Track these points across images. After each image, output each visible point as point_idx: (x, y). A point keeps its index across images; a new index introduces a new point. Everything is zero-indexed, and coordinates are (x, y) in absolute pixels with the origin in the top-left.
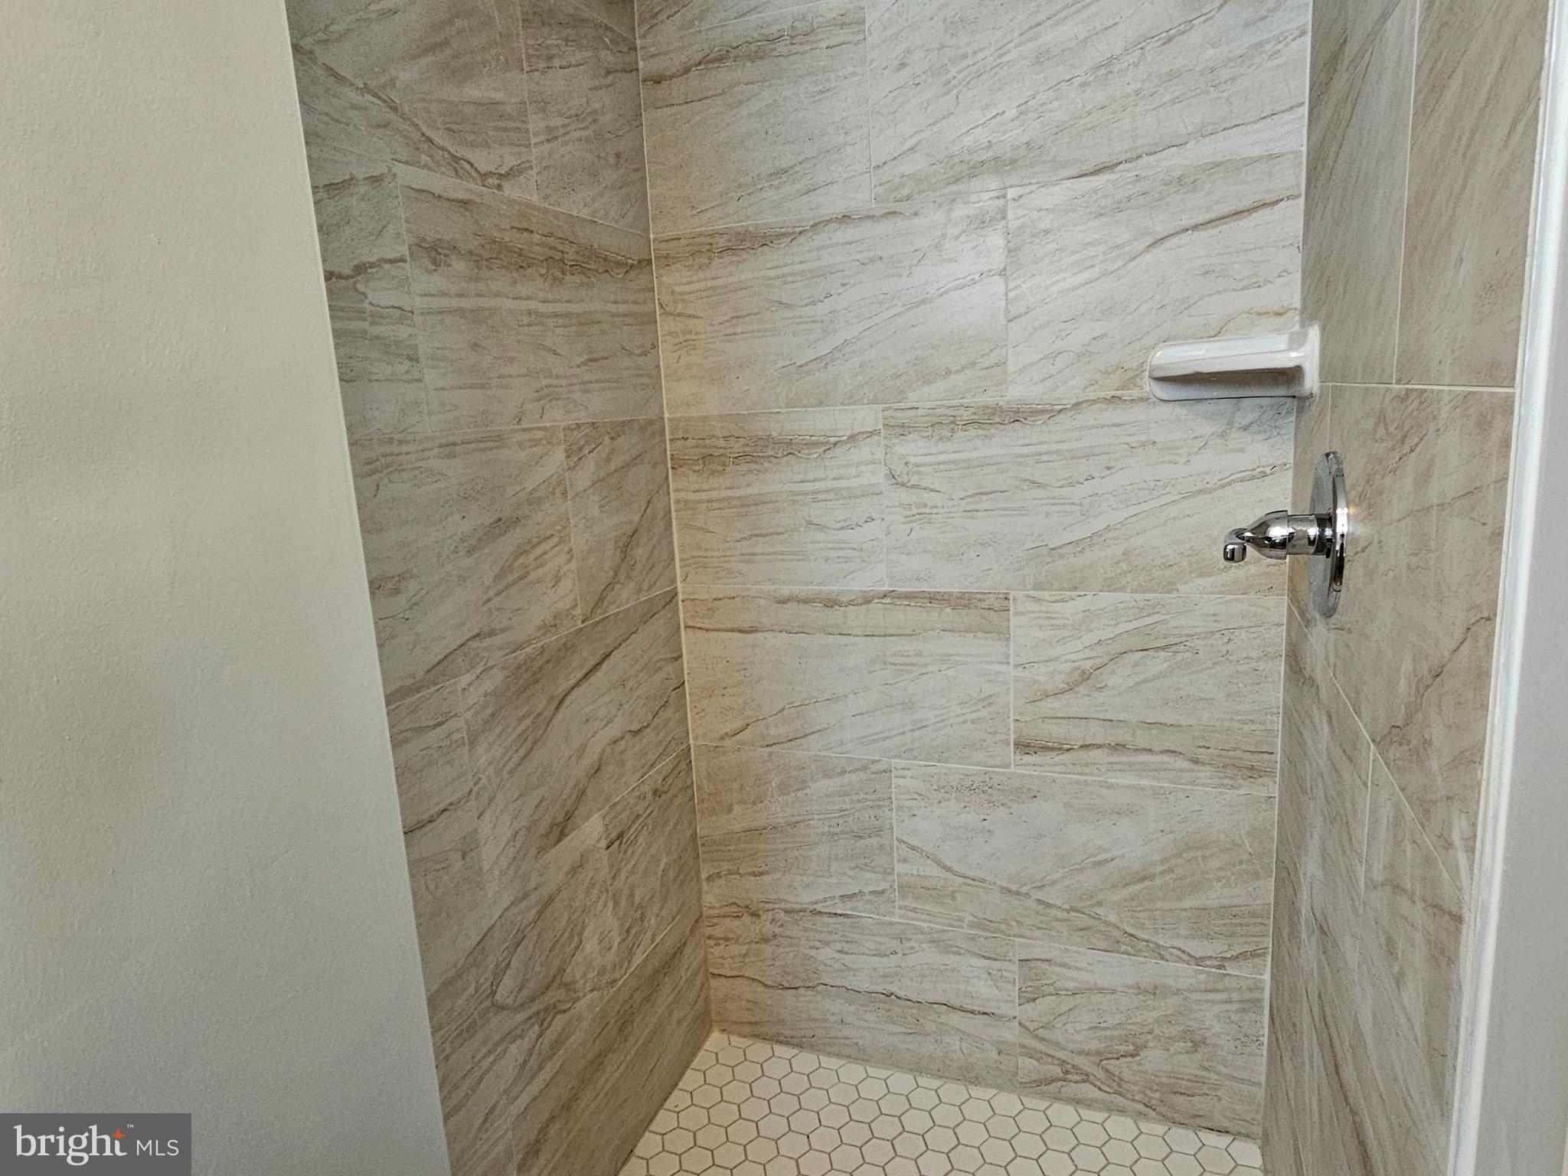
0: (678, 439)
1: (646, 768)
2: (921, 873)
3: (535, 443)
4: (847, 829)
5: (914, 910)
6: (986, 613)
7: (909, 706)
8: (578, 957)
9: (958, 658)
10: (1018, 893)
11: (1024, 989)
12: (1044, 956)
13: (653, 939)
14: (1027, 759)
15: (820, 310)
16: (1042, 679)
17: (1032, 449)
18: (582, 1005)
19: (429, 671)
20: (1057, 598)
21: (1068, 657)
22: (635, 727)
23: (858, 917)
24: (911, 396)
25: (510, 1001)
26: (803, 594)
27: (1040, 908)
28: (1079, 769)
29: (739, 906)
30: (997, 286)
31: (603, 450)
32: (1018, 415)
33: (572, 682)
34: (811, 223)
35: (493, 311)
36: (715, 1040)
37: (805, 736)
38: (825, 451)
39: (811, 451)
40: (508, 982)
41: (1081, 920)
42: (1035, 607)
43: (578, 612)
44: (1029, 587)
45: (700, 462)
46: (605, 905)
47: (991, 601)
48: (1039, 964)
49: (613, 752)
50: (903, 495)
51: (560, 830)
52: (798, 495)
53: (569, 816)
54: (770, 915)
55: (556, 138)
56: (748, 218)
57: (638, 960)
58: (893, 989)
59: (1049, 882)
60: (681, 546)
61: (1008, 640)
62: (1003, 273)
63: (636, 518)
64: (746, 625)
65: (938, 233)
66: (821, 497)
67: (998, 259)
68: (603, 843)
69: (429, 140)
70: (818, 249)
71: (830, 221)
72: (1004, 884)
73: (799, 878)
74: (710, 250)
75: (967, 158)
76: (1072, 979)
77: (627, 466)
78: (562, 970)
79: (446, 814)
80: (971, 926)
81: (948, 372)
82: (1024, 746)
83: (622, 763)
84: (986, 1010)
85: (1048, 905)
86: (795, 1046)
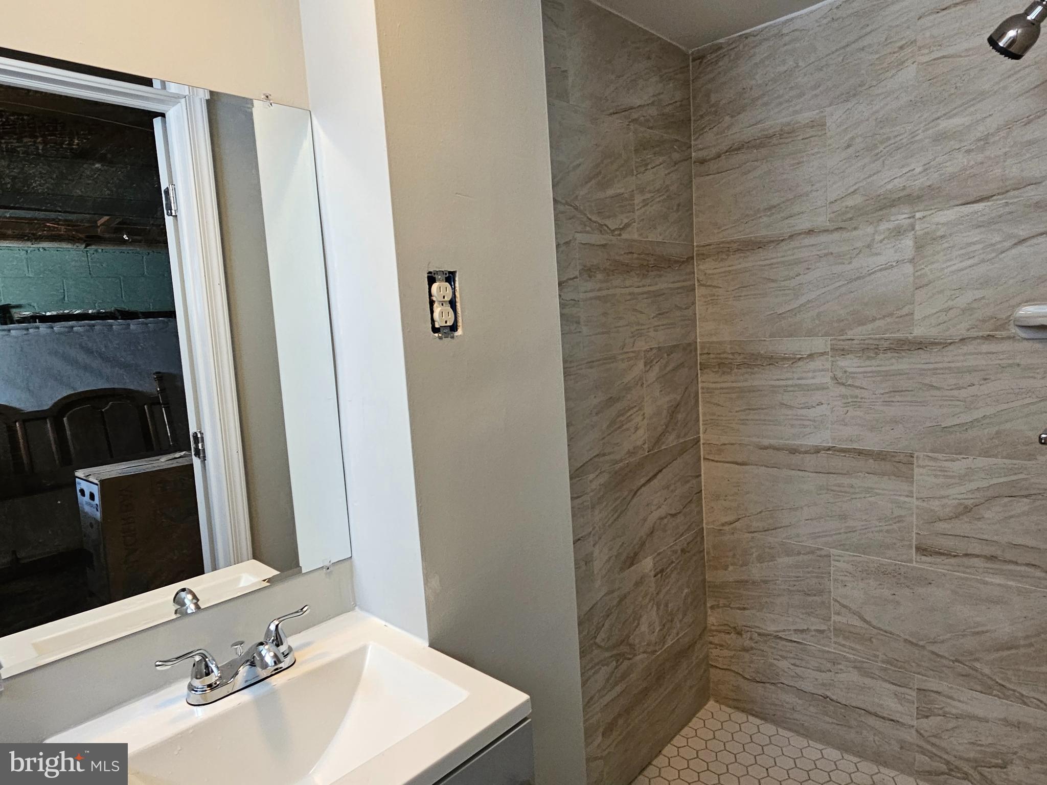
0: (704, 354)
1: (678, 536)
2: (850, 623)
3: (629, 359)
4: (801, 589)
5: (843, 646)
6: (897, 465)
7: (843, 517)
8: (637, 632)
9: (877, 491)
10: (916, 645)
11: (920, 708)
12: (935, 689)
13: (678, 634)
14: (924, 558)
15: (793, 283)
16: (937, 509)
17: (931, 366)
18: (638, 658)
19: (577, 470)
20: (948, 458)
21: (955, 497)
22: (673, 512)
23: (806, 644)
24: (850, 332)
25: (602, 644)
26: (777, 444)
27: (933, 657)
28: (961, 569)
29: (730, 627)
30: (908, 269)
31: (664, 361)
32: (921, 345)
33: (641, 484)
34: (789, 234)
35: (614, 295)
36: (711, 705)
37: (776, 529)
38: (792, 364)
39: (784, 363)
40: (602, 635)
41: (960, 668)
42: (932, 463)
43: (646, 446)
44: (927, 450)
45: (717, 367)
46: (652, 607)
47: (902, 457)
48: (933, 694)
49: (660, 524)
50: (843, 390)
51: (632, 560)
52: (776, 387)
53: (636, 554)
54: (749, 634)
55: (648, 204)
56: (751, 233)
57: (669, 643)
58: (828, 693)
59: (939, 641)
60: (704, 414)
61: (912, 482)
62: (911, 261)
63: (679, 398)
64: (740, 460)
65: (869, 239)
66: (789, 389)
67: (909, 252)
68: (653, 573)
69: (590, 219)
70: (794, 249)
71: (800, 234)
72: (907, 637)
73: (768, 615)
74: (728, 251)
75: (889, 196)
76: (954, 707)
77: (675, 369)
78: (628, 637)
79: (579, 542)
80: (883, 662)
81: (874, 320)
82: (922, 550)
83: (665, 531)
84: (894, 718)
85: (938, 655)
86: (762, 719)
